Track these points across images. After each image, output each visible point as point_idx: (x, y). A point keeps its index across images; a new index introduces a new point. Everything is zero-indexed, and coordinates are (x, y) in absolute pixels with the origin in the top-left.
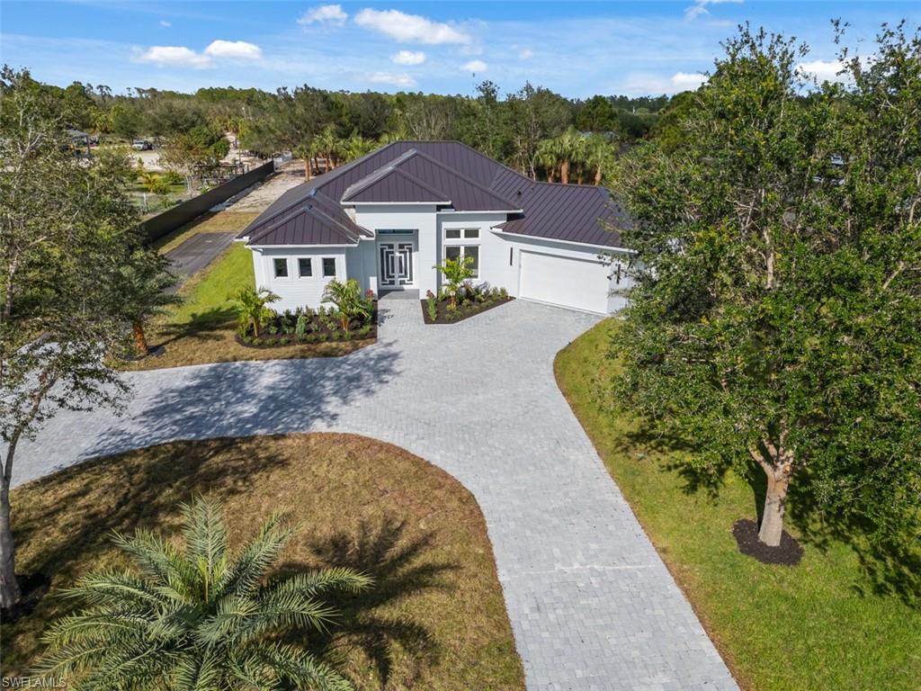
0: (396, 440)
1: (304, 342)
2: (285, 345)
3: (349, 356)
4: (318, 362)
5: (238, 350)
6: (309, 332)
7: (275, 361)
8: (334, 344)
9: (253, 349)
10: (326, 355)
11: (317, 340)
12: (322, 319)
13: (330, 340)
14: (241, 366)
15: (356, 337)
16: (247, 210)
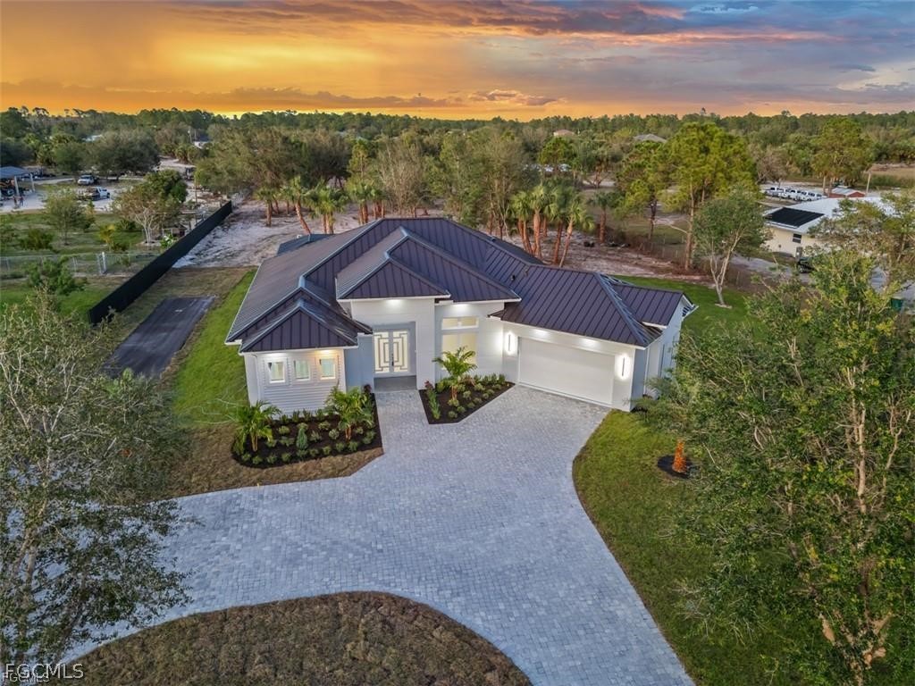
0: (430, 599)
1: (307, 457)
2: (287, 463)
3: (357, 475)
4: (326, 485)
5: (237, 473)
6: (311, 444)
7: (281, 488)
8: (339, 458)
9: (253, 471)
10: (333, 475)
11: (321, 455)
12: (322, 425)
13: (334, 453)
14: (245, 494)
15: (362, 447)
16: (212, 265)
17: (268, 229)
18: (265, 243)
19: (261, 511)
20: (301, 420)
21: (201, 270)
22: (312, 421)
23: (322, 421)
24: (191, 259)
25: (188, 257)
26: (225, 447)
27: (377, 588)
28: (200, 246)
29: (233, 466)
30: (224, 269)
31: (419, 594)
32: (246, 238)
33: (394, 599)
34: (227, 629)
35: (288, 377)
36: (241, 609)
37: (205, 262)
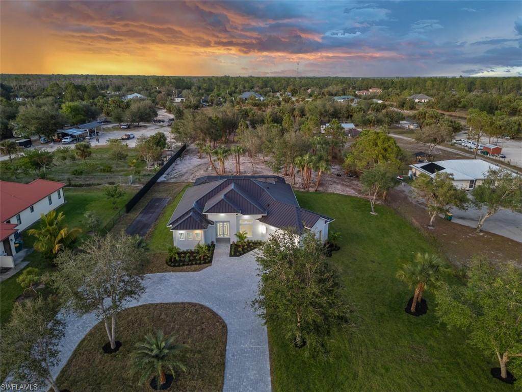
1: (188, 265)
2: (181, 266)
3: (201, 271)
4: (191, 273)
5: (167, 267)
6: (190, 260)
7: (178, 273)
8: (197, 266)
9: (171, 268)
10: (194, 271)
11: (192, 264)
12: (194, 254)
13: (196, 264)
14: (167, 275)
15: (205, 263)
16: (173, 181)
17: (200, 160)
18: (196, 169)
19: (171, 280)
20: (189, 252)
21: (168, 183)
22: (192, 253)
23: (194, 253)
24: (165, 177)
25: (164, 176)
26: (164, 260)
27: (197, 302)
28: (169, 170)
29: (165, 266)
30: (177, 183)
31: (207, 304)
32: (189, 165)
33: (200, 305)
34: (157, 308)
35: (185, 238)
36: (161, 303)
37: (171, 179)
